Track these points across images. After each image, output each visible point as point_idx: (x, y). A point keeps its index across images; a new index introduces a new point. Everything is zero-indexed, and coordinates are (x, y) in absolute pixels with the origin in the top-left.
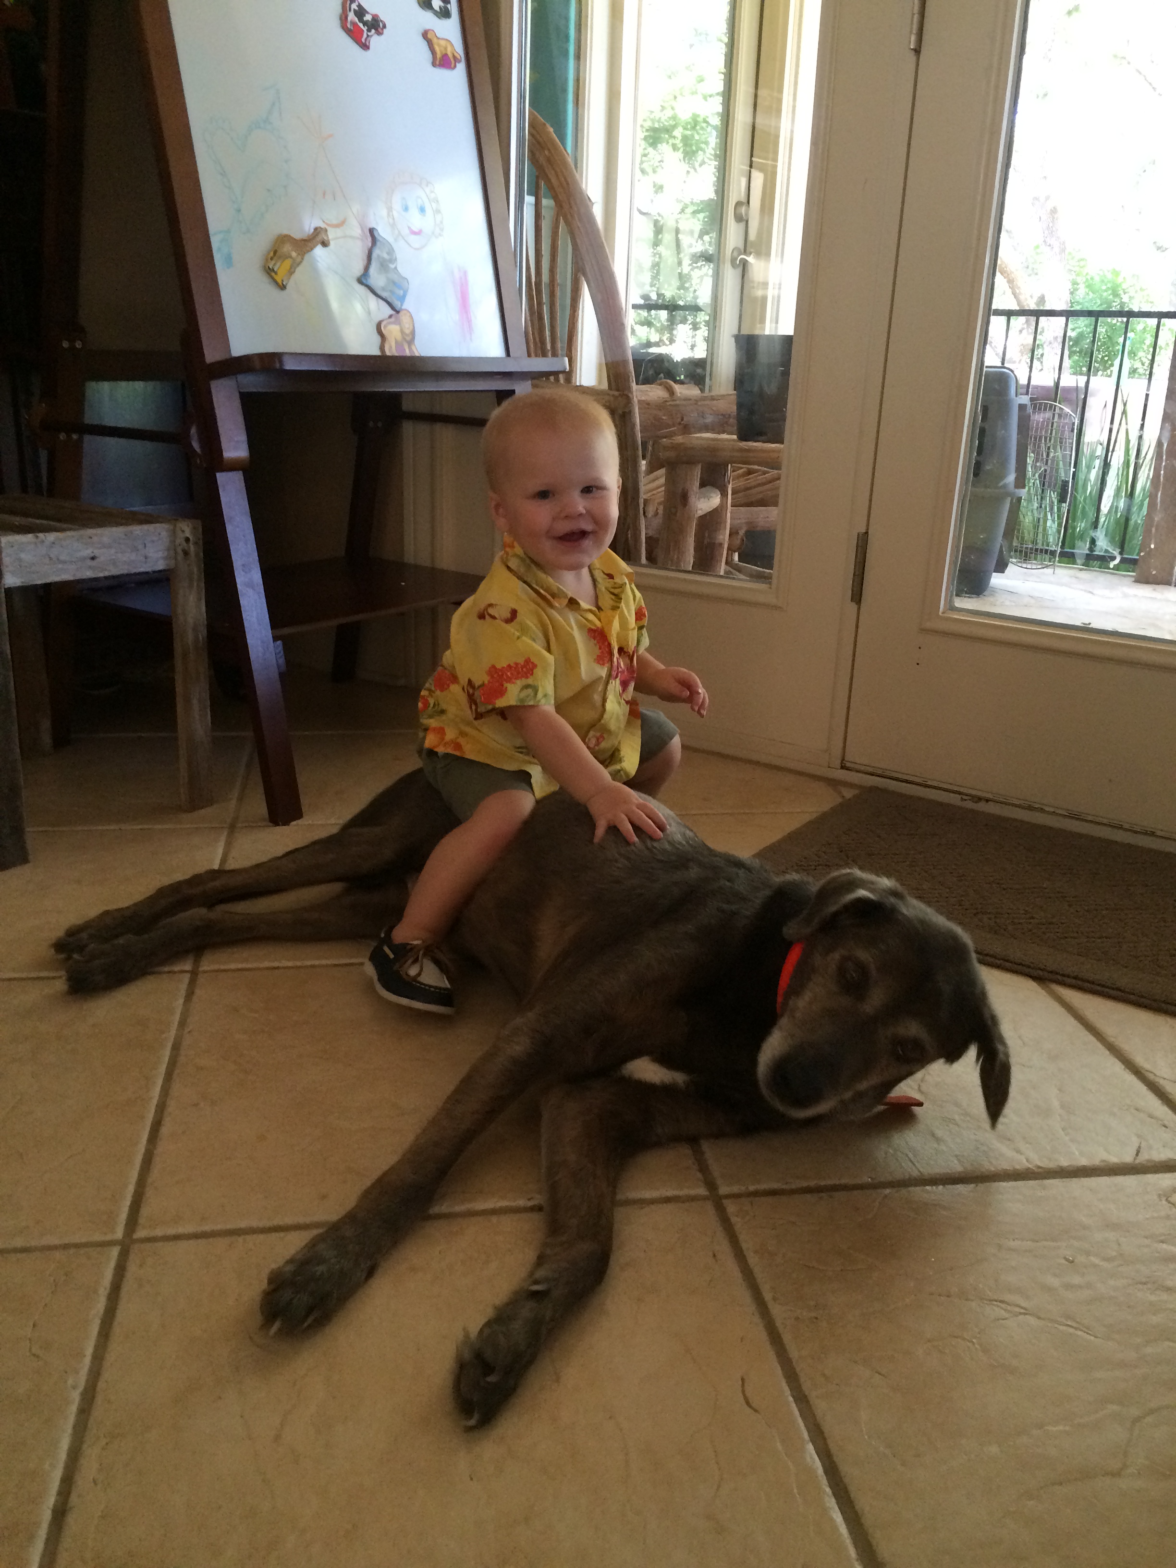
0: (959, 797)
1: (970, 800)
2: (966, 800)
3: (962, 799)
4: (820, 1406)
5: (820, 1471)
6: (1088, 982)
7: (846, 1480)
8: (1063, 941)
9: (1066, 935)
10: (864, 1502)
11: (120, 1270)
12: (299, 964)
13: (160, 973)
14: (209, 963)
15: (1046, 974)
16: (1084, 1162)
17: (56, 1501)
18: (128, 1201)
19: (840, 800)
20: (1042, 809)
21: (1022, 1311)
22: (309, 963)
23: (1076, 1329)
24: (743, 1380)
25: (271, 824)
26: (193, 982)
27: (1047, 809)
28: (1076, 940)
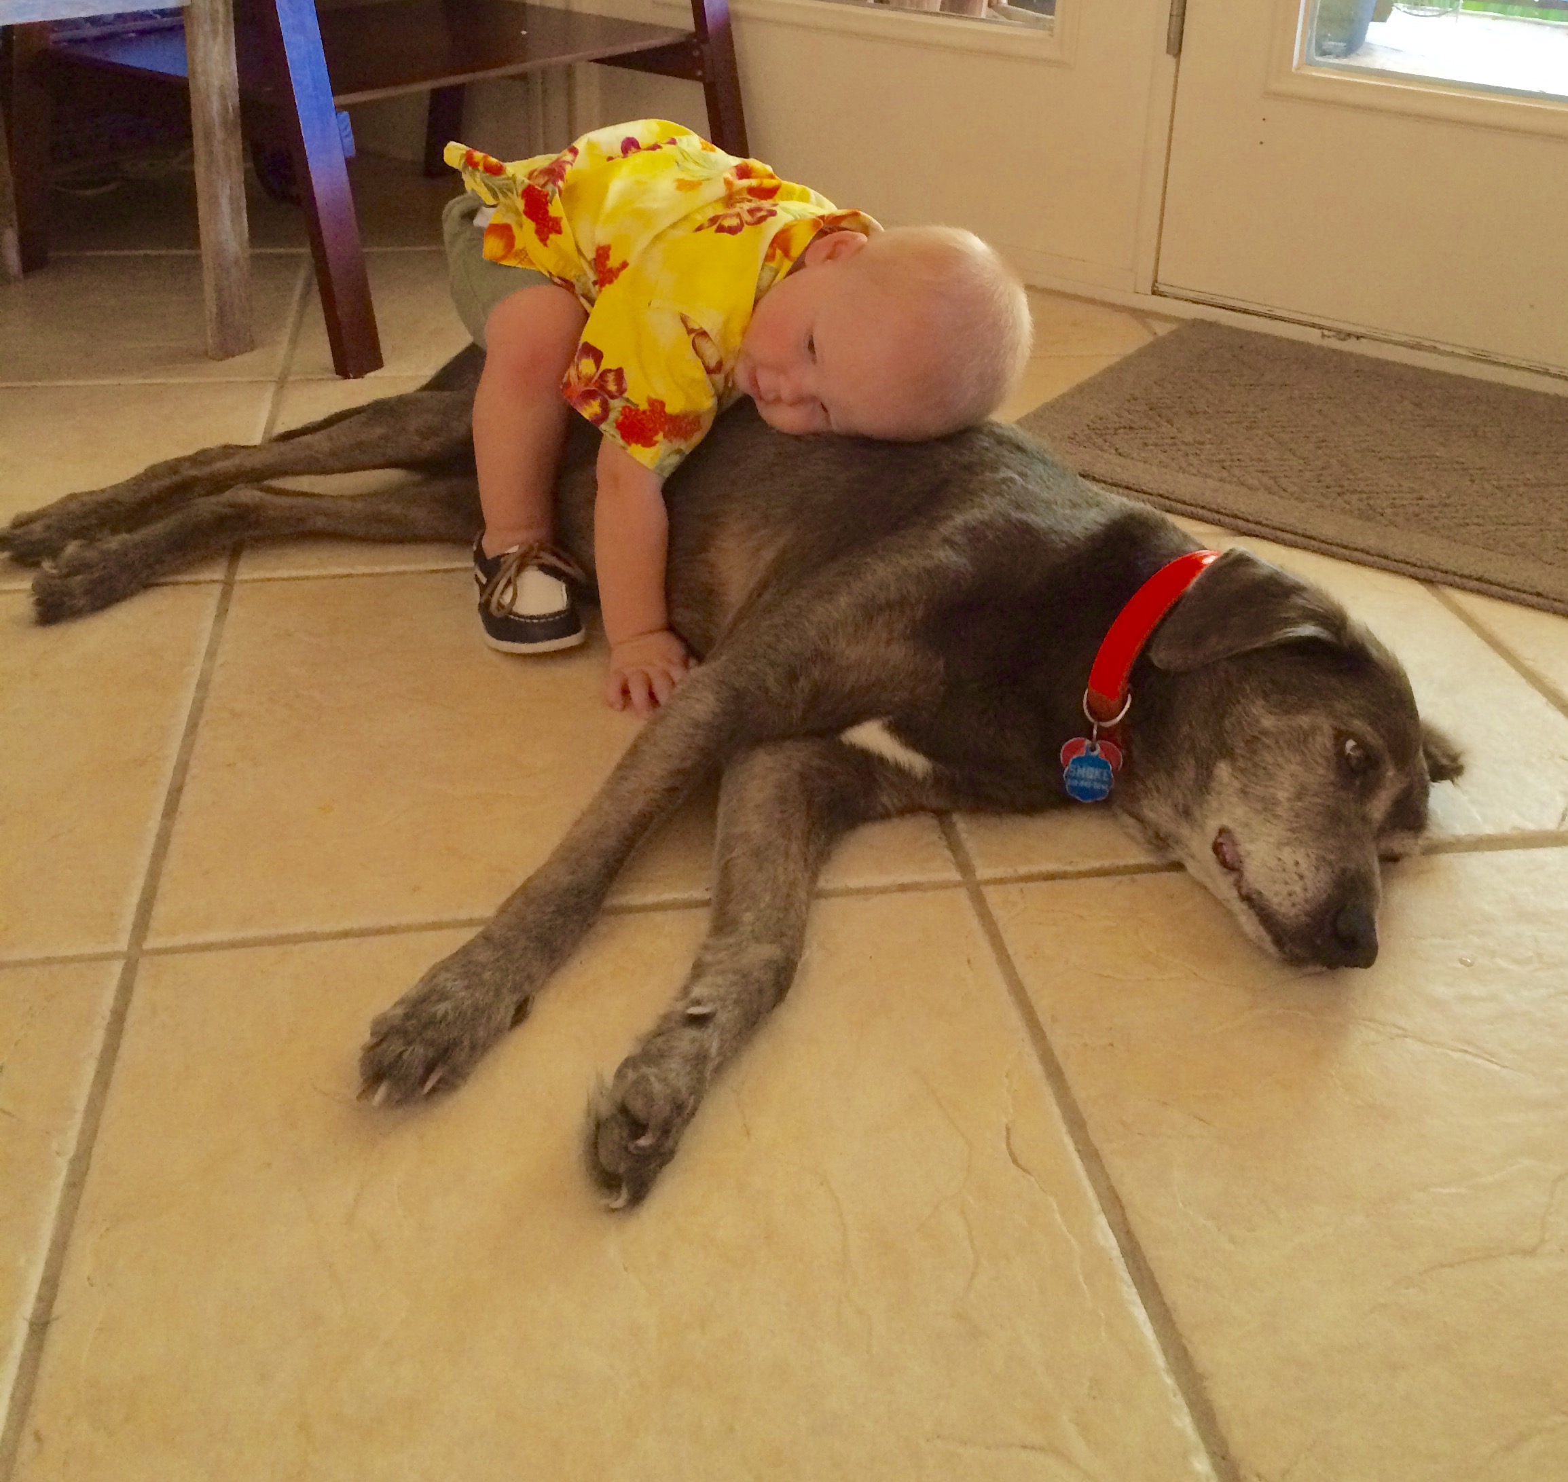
0: (1317, 332)
1: (1334, 336)
2: (1329, 337)
3: (1323, 336)
4: (1117, 1166)
5: (1116, 1252)
6: (1498, 585)
7: (1152, 1265)
8: (1463, 530)
9: (1467, 521)
10: (1177, 1293)
11: (126, 990)
12: (377, 569)
13: (176, 583)
14: (250, 570)
15: (1439, 574)
16: (1488, 830)
17: (35, 1310)
18: (134, 898)
19: (1151, 339)
20: (1435, 348)
21: (1400, 1032)
22: (393, 568)
23: (1476, 1056)
24: (1008, 1129)
25: (337, 376)
26: (226, 596)
27: (1441, 347)
28: (1481, 528)
